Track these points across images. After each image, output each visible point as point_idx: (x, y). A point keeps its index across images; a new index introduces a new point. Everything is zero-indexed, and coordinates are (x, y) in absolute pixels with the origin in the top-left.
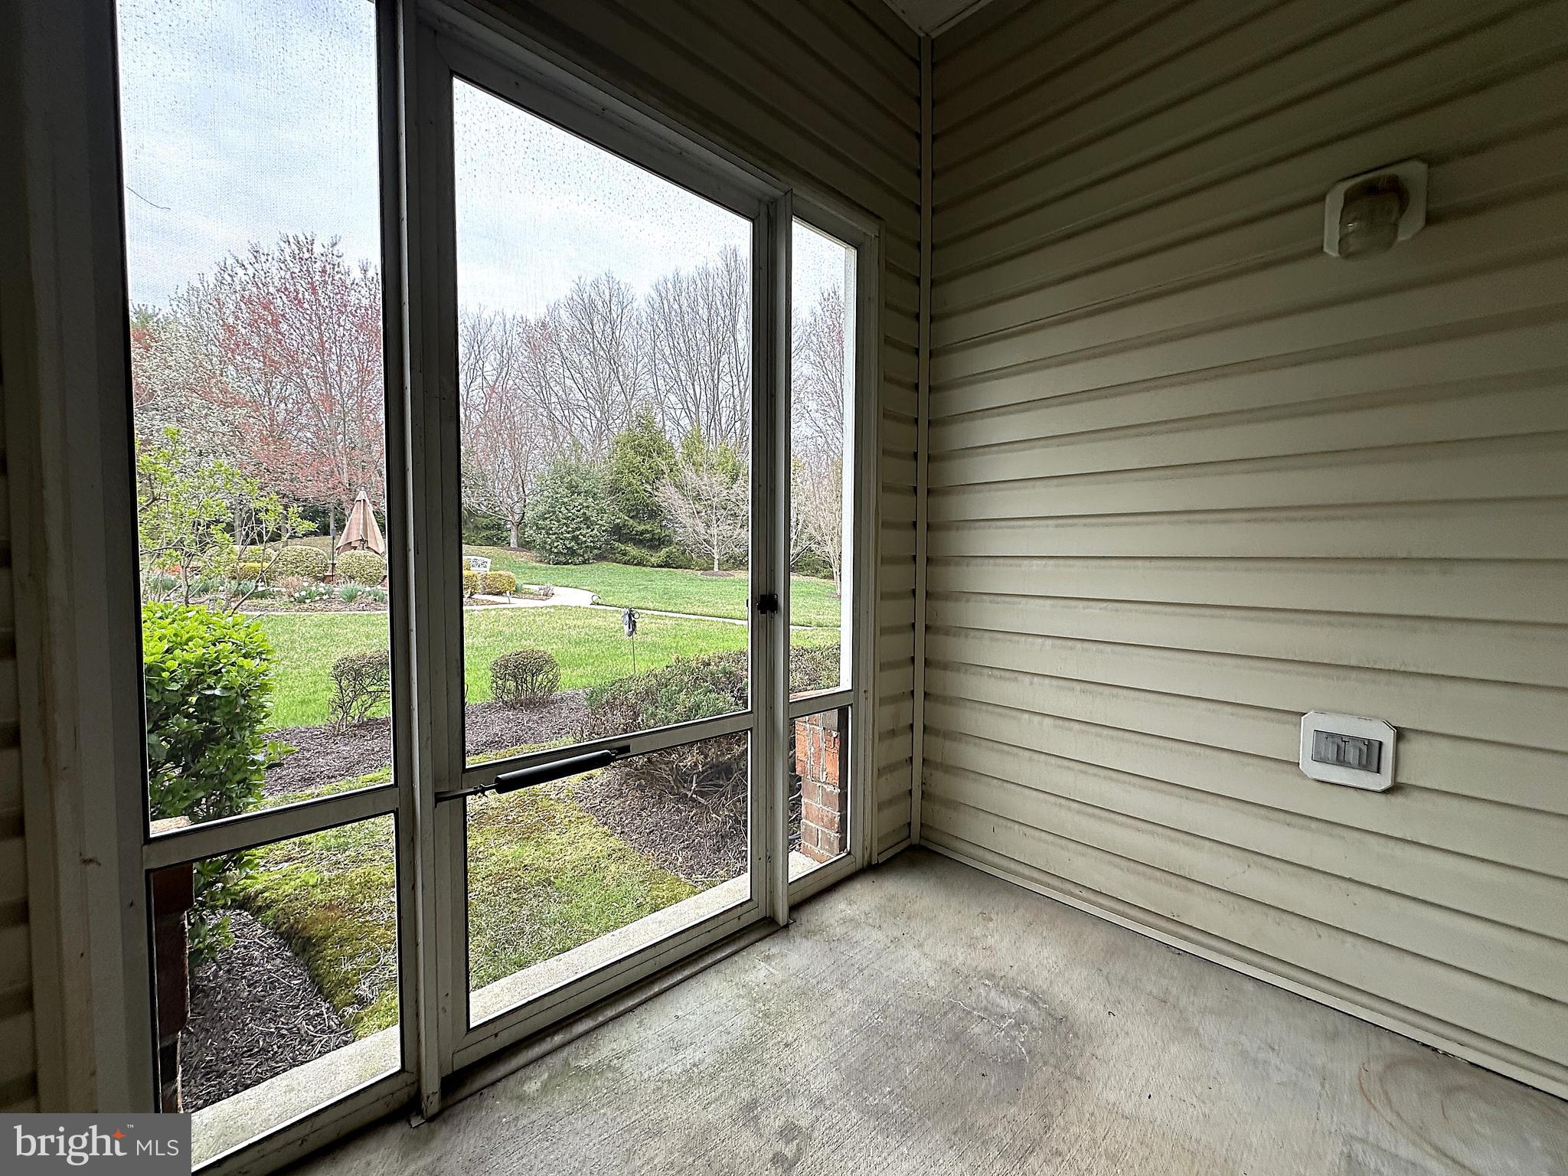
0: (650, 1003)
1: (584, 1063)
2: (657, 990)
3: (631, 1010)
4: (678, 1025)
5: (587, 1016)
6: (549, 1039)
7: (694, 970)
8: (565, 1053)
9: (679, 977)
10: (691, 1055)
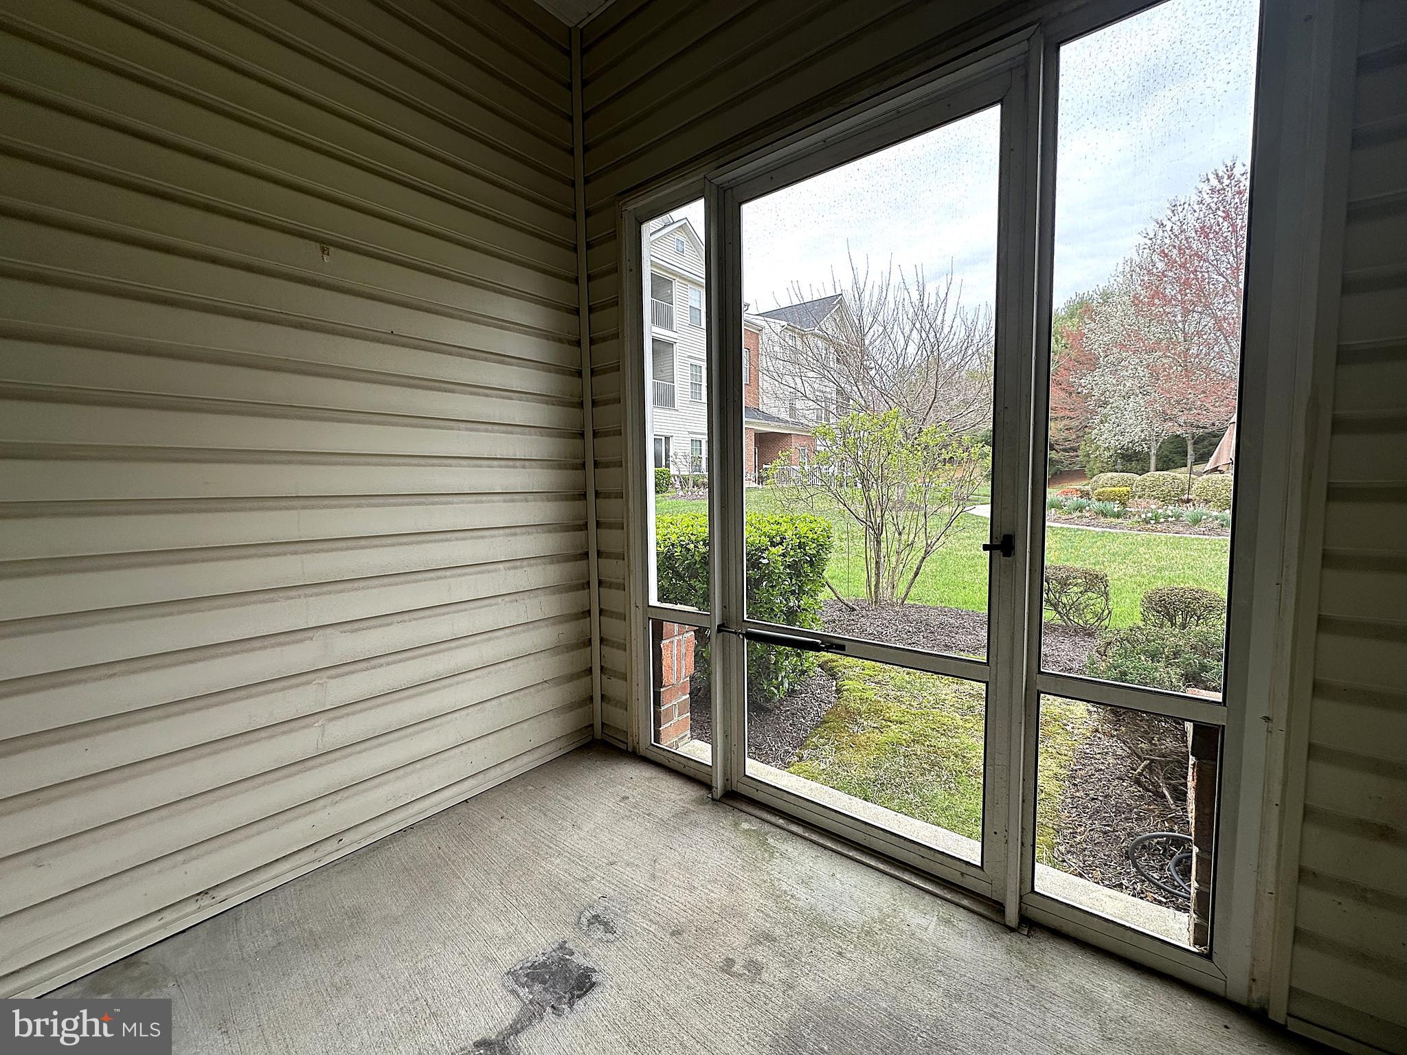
0: (839, 856)
1: (770, 841)
2: (851, 854)
3: (826, 848)
4: (825, 877)
5: (804, 827)
6: (778, 818)
7: (888, 870)
8: (773, 829)
9: (873, 863)
10: (801, 892)
